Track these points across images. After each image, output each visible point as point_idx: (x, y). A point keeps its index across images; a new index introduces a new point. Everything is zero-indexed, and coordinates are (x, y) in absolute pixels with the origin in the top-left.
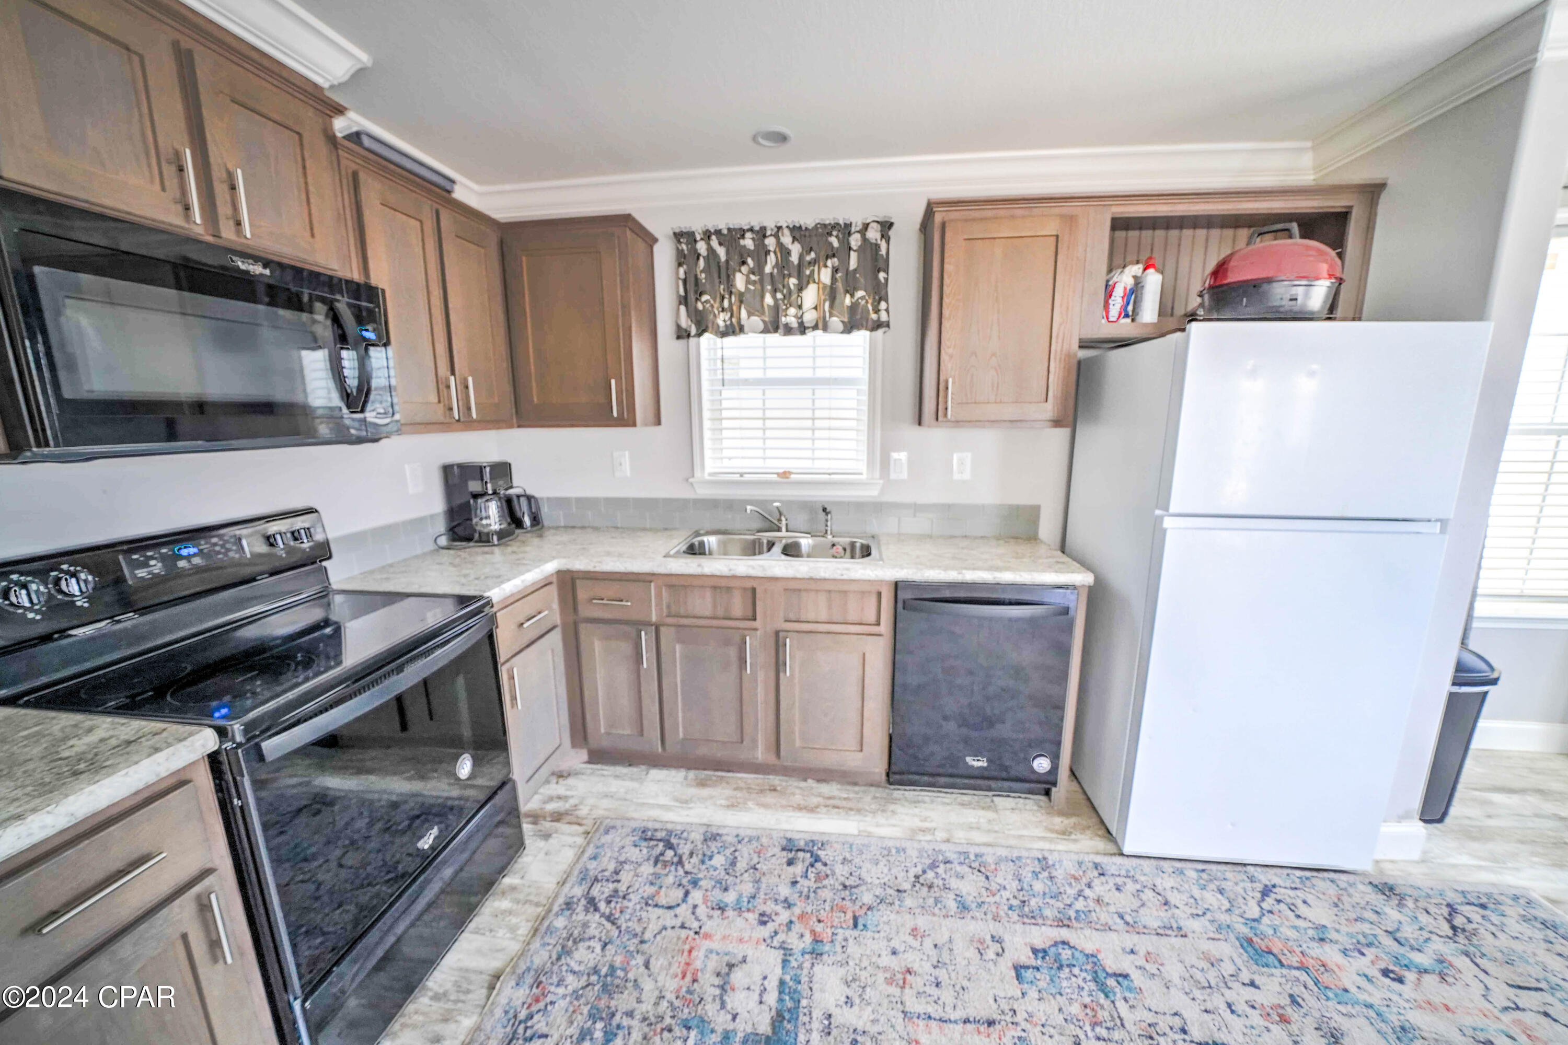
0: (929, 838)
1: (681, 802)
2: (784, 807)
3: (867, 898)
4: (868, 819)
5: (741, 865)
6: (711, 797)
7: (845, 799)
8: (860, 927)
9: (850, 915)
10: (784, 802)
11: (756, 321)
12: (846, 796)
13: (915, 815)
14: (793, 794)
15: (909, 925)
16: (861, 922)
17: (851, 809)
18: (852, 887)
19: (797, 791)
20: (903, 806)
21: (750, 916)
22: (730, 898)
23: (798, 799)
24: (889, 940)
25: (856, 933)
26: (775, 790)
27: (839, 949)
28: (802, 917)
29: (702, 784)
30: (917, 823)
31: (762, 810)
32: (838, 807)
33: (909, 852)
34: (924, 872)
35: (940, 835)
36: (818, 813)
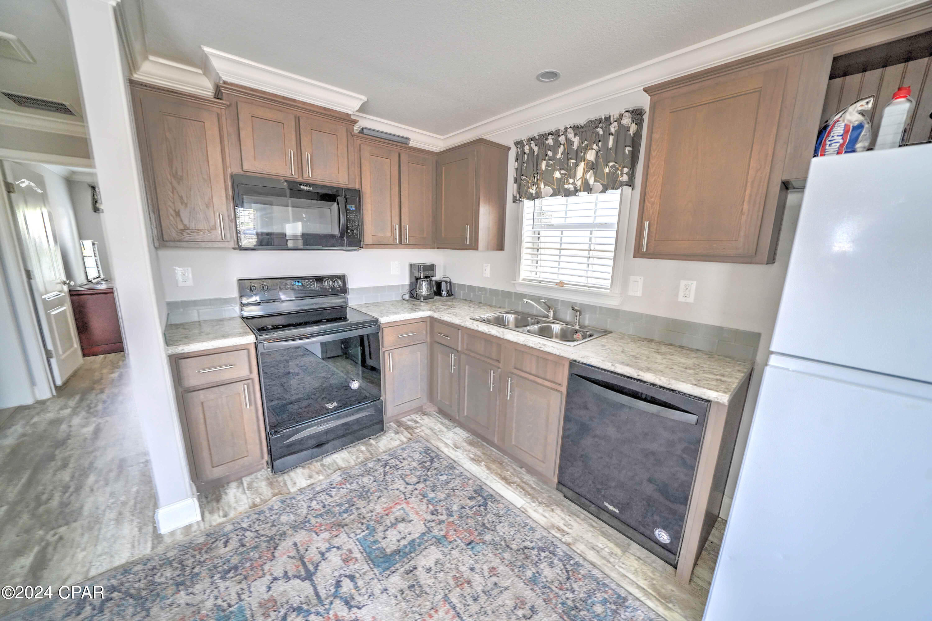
0: (558, 535)
1: (455, 447)
2: (497, 473)
3: (488, 538)
4: (533, 504)
5: (450, 486)
6: (469, 451)
7: (533, 488)
8: (470, 547)
9: (472, 538)
10: (499, 471)
11: (549, 190)
12: (534, 486)
13: (563, 519)
14: (508, 471)
15: (494, 564)
16: (473, 545)
17: (529, 494)
18: (487, 528)
19: (512, 470)
20: (563, 511)
21: (431, 507)
22: (432, 495)
23: (508, 474)
24: (477, 562)
25: (465, 547)
26: (501, 464)
27: (450, 547)
28: (451, 524)
29: (471, 443)
30: (561, 524)
31: (485, 469)
32: (523, 489)
33: (536, 534)
34: (533, 548)
35: (567, 539)
36: (511, 486)
